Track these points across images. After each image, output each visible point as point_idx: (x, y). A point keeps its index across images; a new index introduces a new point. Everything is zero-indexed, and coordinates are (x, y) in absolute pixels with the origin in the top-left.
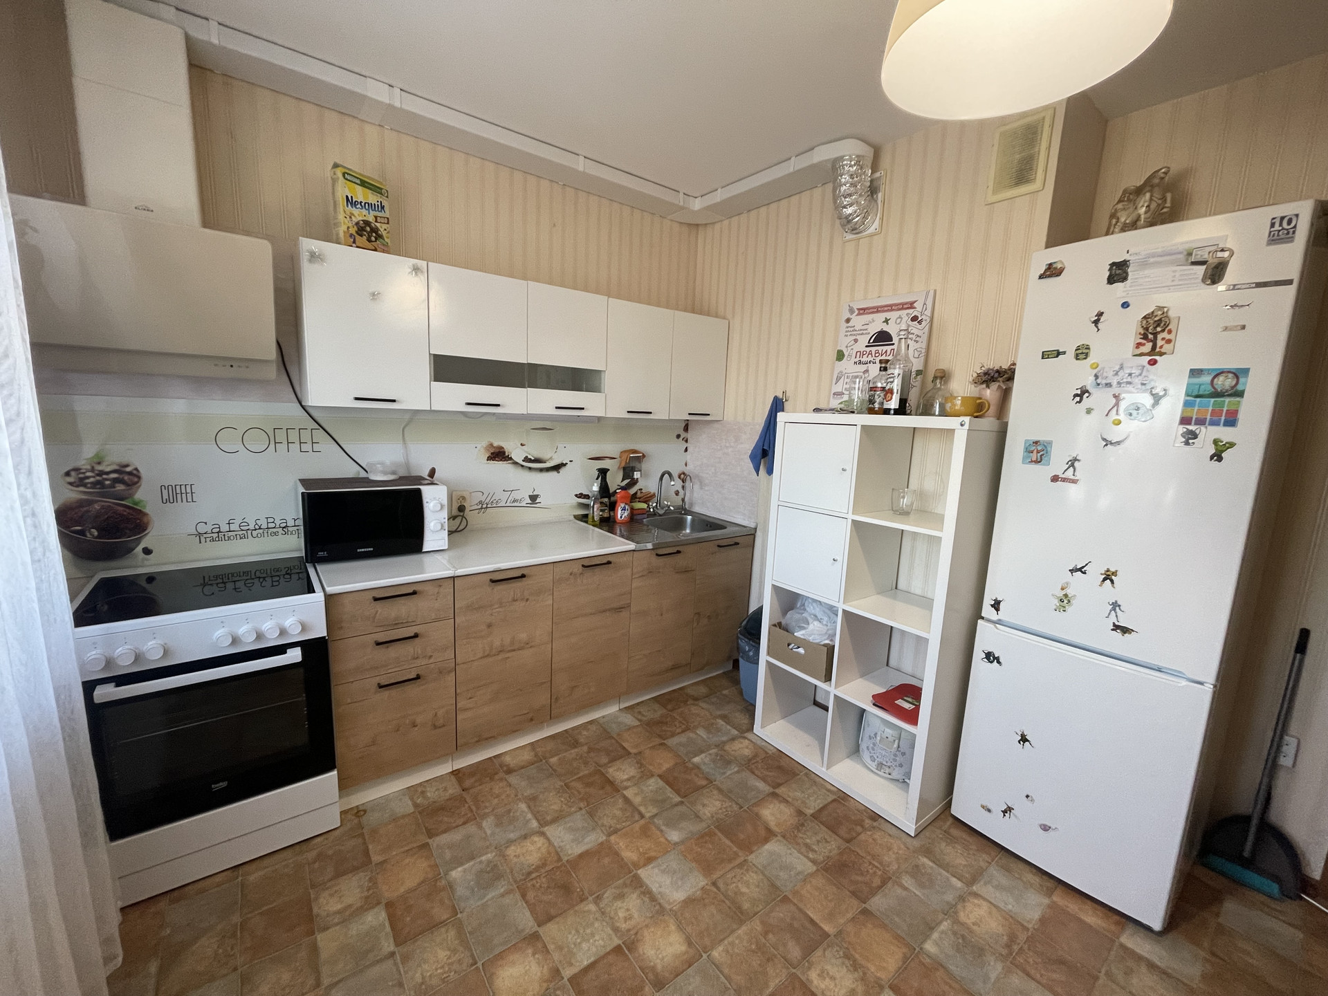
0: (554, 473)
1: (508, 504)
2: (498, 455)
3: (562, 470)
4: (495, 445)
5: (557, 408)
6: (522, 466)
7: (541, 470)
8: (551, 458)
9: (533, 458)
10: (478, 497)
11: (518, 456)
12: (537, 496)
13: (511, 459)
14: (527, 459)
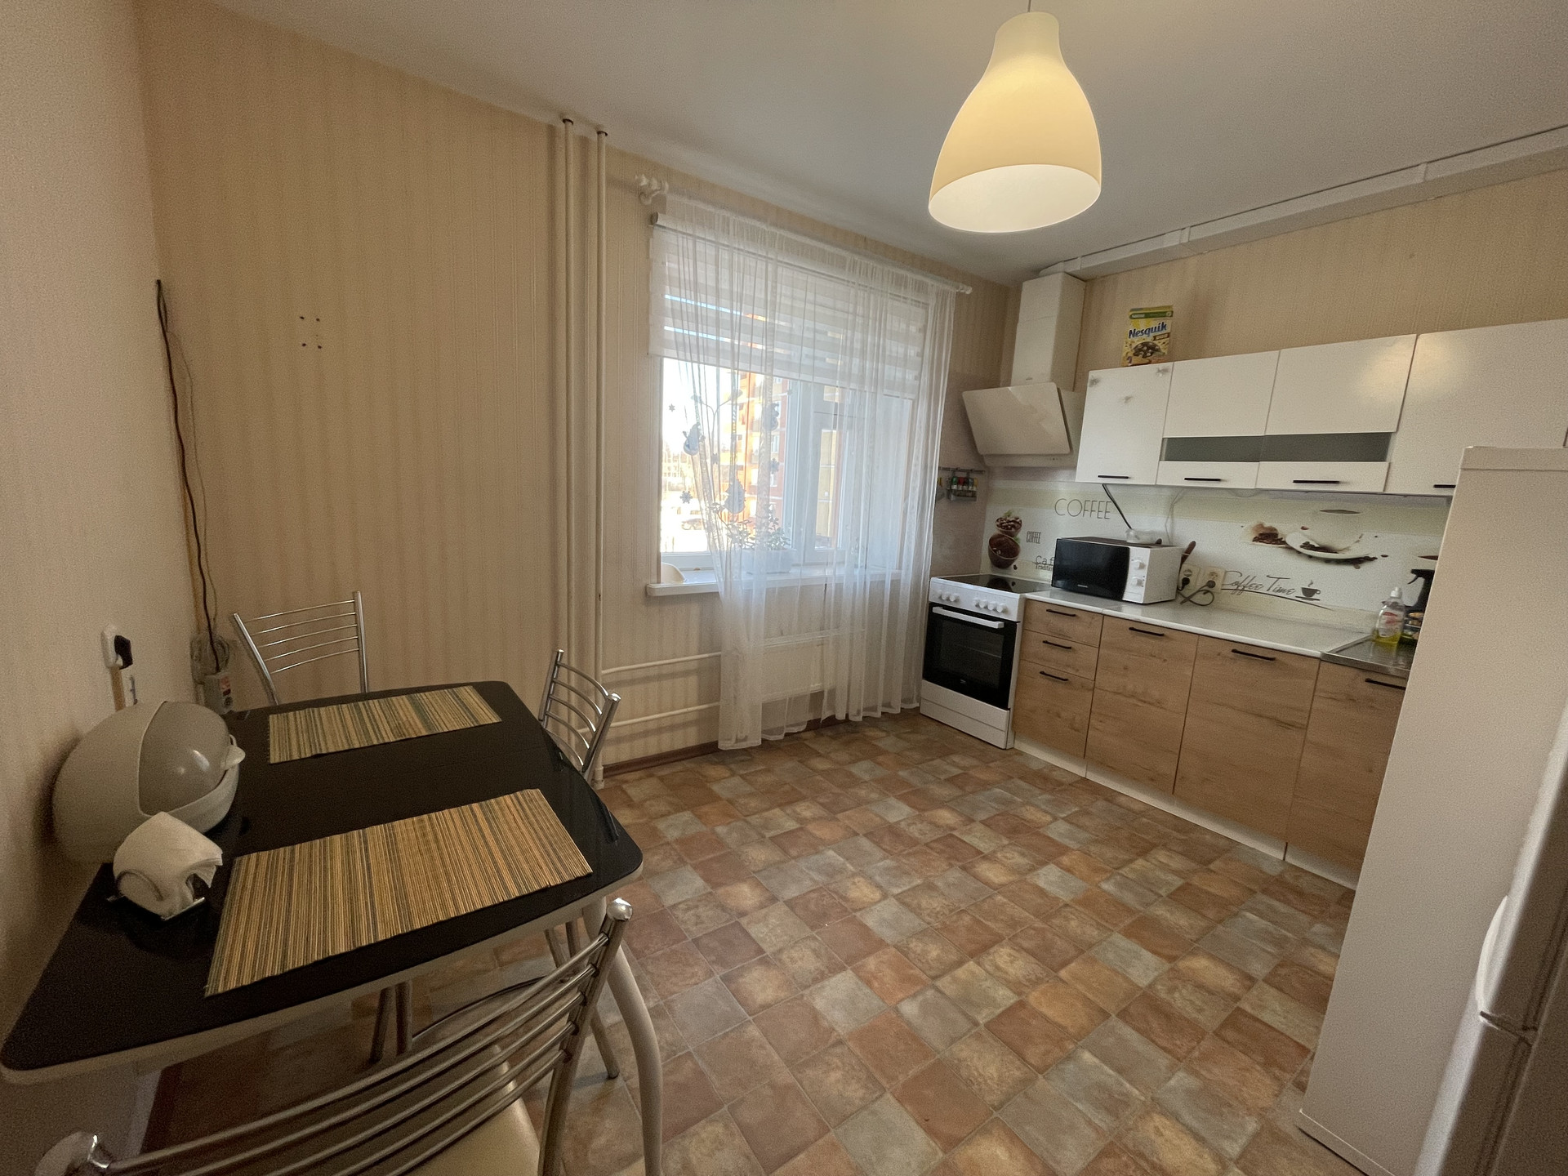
0: (1350, 569)
1: (1270, 592)
2: (1268, 536)
3: (1365, 567)
4: (1265, 526)
5: (1295, 482)
6: (1299, 553)
7: (1328, 561)
8: (1347, 549)
9: (1316, 546)
10: (1237, 578)
11: (1295, 540)
12: (1314, 591)
13: (1284, 543)
14: (1307, 546)
